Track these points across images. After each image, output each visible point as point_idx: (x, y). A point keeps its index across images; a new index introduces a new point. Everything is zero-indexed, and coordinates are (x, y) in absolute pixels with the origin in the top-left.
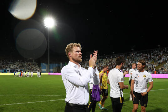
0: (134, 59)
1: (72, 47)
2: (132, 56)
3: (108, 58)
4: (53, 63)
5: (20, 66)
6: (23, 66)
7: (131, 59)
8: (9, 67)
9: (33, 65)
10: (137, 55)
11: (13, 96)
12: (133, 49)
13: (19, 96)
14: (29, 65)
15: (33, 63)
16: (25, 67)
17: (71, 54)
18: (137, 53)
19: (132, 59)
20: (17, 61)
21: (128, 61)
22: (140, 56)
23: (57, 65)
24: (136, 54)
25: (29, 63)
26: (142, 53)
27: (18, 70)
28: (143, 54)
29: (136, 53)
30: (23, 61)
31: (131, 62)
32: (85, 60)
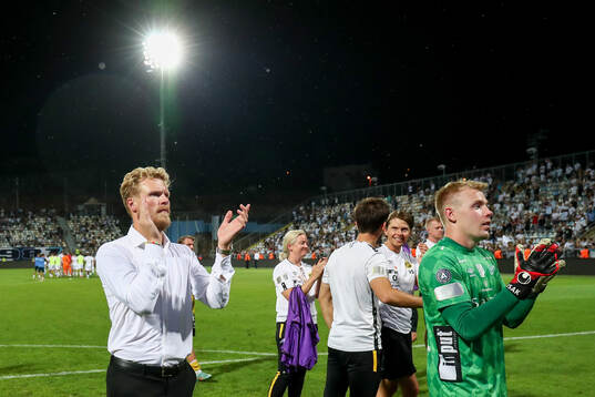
0: (537, 192)
1: (136, 181)
2: (527, 180)
3: (415, 191)
4: (183, 219)
5: (51, 234)
6: (60, 233)
7: (521, 195)
8: (8, 238)
9: (102, 226)
10: (553, 173)
11: (12, 348)
12: (534, 150)
13: (34, 349)
14: (84, 229)
15: (103, 220)
16: (69, 238)
17: (135, 203)
18: (555, 166)
19: (528, 194)
20: (37, 212)
21: (511, 203)
22: (569, 176)
23: (197, 226)
24: (547, 172)
25: (83, 220)
26: (577, 166)
27: (43, 250)
28: (583, 167)
29: (549, 165)
30: (62, 213)
31: (520, 206)
32: (319, 204)
